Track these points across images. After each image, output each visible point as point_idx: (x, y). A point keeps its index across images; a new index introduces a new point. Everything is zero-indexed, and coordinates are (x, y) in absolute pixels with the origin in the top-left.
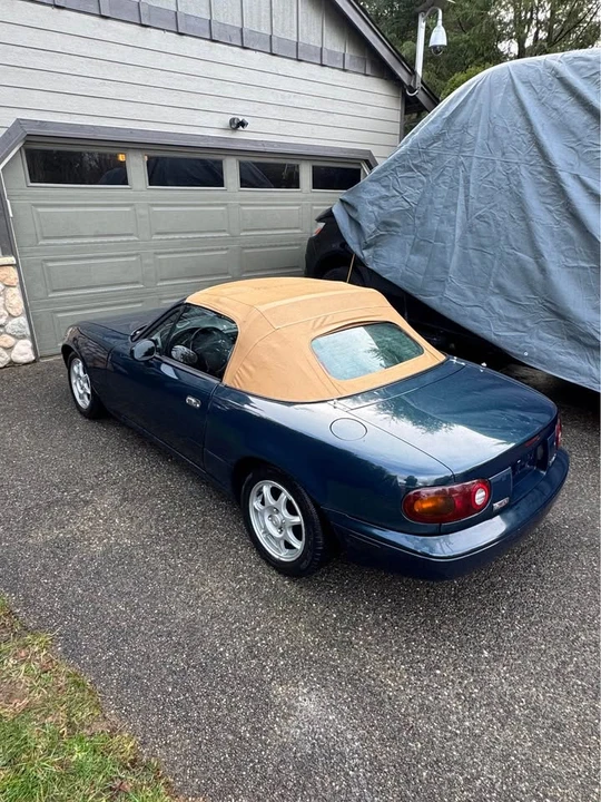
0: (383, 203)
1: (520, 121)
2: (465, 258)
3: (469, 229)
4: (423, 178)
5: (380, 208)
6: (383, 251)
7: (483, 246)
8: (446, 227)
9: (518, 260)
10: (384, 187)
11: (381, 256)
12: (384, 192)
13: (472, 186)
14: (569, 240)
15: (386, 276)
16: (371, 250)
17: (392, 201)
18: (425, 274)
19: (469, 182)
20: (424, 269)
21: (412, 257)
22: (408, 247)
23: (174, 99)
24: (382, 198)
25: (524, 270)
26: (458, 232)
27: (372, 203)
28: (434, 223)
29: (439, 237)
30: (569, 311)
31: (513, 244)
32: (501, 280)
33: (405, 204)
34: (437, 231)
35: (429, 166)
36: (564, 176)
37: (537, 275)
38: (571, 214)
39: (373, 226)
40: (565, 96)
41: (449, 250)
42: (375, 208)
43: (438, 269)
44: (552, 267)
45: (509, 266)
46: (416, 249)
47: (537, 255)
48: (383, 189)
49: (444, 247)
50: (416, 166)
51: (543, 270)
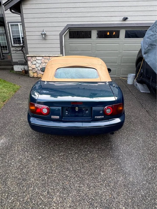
0: (151, 37)
5: (150, 39)
6: (150, 55)
10: (152, 31)
17: (154, 36)
23: (106, 14)
24: (151, 35)
39: (147, 46)
42: (149, 39)
48: (152, 32)
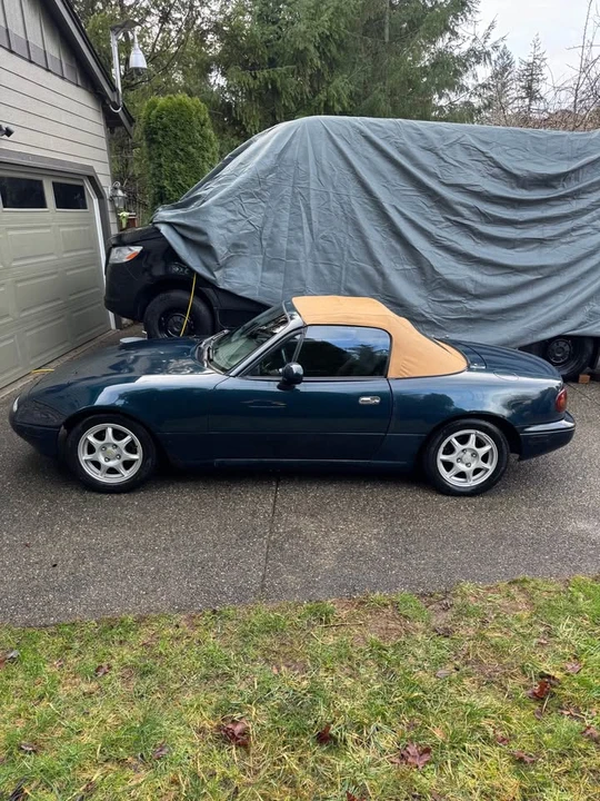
0: (231, 226)
1: (341, 163)
2: (317, 271)
3: (316, 246)
4: (263, 204)
5: (230, 231)
6: (233, 271)
7: (329, 260)
8: (295, 246)
9: (360, 268)
10: (230, 211)
11: (232, 276)
12: (231, 216)
13: (313, 212)
14: (395, 251)
15: (240, 294)
16: (221, 271)
17: (240, 224)
18: (284, 287)
19: (310, 208)
20: (282, 284)
21: (266, 274)
22: (259, 267)
24: (229, 221)
25: (366, 276)
26: (308, 249)
27: (221, 227)
28: (283, 243)
29: (290, 254)
30: (406, 300)
31: (355, 257)
32: (349, 285)
33: (251, 227)
34: (287, 251)
35: (267, 194)
36: (386, 205)
37: (377, 277)
38: (394, 232)
39: (224, 249)
40: (371, 150)
41: (303, 266)
42: (224, 232)
43: (297, 283)
44: (387, 271)
45: (354, 274)
46: (268, 266)
47: (375, 262)
48: (230, 214)
49: (298, 264)
50: (257, 193)
51: (382, 274)
